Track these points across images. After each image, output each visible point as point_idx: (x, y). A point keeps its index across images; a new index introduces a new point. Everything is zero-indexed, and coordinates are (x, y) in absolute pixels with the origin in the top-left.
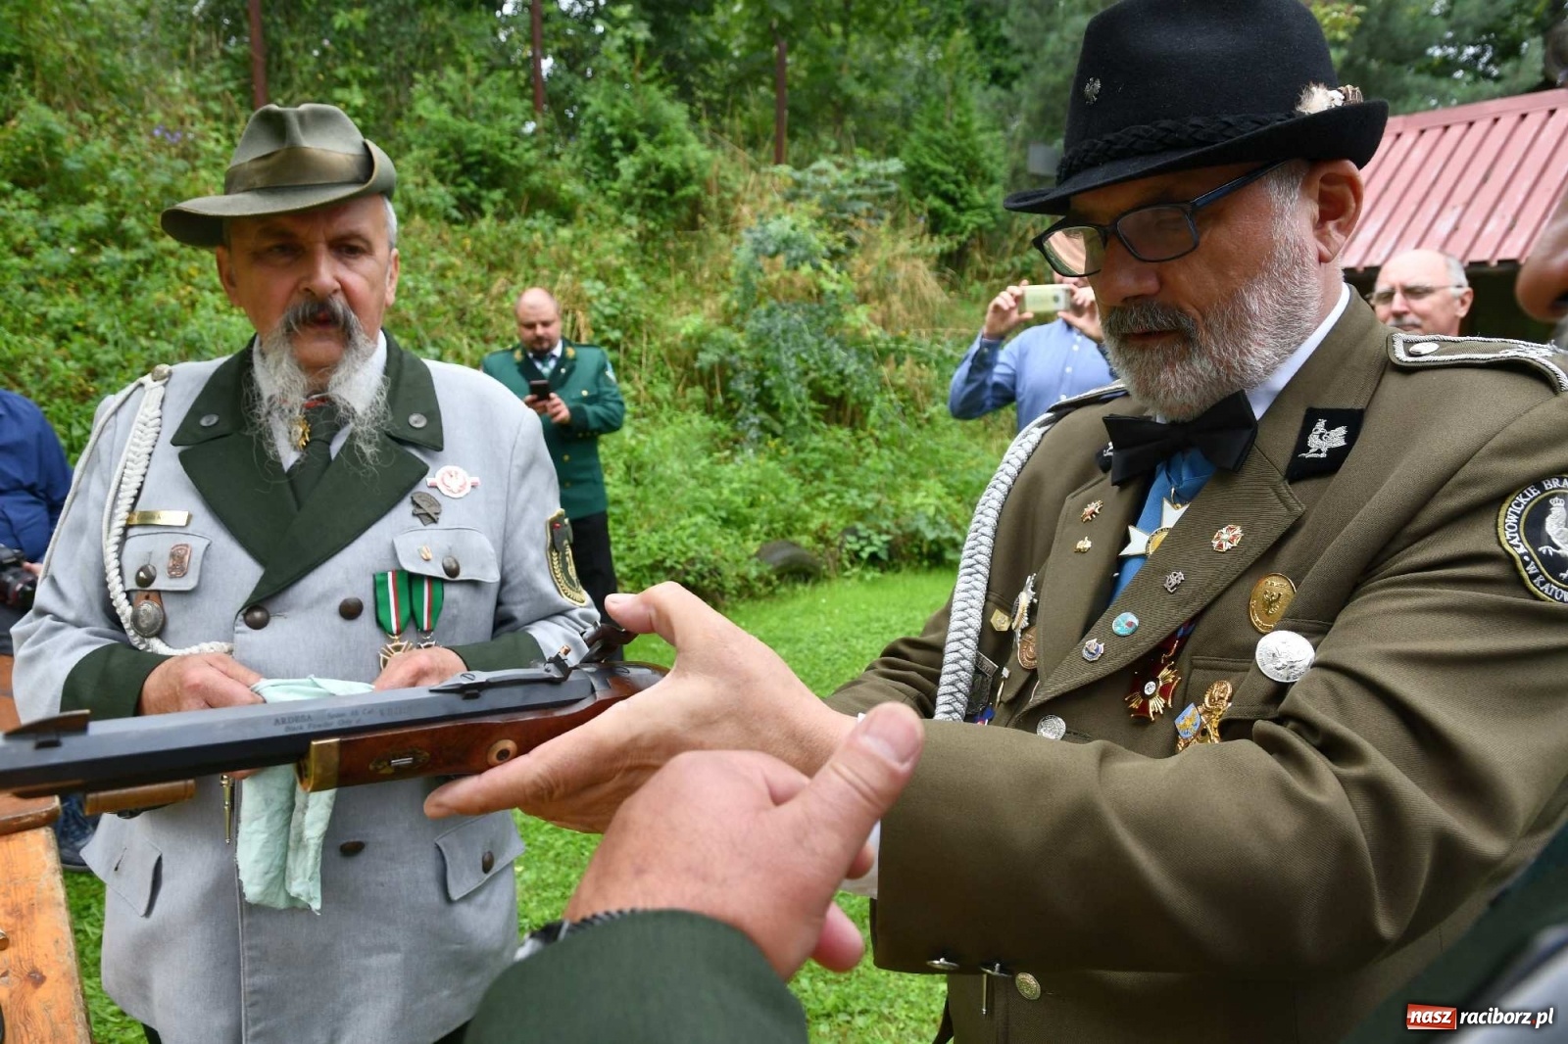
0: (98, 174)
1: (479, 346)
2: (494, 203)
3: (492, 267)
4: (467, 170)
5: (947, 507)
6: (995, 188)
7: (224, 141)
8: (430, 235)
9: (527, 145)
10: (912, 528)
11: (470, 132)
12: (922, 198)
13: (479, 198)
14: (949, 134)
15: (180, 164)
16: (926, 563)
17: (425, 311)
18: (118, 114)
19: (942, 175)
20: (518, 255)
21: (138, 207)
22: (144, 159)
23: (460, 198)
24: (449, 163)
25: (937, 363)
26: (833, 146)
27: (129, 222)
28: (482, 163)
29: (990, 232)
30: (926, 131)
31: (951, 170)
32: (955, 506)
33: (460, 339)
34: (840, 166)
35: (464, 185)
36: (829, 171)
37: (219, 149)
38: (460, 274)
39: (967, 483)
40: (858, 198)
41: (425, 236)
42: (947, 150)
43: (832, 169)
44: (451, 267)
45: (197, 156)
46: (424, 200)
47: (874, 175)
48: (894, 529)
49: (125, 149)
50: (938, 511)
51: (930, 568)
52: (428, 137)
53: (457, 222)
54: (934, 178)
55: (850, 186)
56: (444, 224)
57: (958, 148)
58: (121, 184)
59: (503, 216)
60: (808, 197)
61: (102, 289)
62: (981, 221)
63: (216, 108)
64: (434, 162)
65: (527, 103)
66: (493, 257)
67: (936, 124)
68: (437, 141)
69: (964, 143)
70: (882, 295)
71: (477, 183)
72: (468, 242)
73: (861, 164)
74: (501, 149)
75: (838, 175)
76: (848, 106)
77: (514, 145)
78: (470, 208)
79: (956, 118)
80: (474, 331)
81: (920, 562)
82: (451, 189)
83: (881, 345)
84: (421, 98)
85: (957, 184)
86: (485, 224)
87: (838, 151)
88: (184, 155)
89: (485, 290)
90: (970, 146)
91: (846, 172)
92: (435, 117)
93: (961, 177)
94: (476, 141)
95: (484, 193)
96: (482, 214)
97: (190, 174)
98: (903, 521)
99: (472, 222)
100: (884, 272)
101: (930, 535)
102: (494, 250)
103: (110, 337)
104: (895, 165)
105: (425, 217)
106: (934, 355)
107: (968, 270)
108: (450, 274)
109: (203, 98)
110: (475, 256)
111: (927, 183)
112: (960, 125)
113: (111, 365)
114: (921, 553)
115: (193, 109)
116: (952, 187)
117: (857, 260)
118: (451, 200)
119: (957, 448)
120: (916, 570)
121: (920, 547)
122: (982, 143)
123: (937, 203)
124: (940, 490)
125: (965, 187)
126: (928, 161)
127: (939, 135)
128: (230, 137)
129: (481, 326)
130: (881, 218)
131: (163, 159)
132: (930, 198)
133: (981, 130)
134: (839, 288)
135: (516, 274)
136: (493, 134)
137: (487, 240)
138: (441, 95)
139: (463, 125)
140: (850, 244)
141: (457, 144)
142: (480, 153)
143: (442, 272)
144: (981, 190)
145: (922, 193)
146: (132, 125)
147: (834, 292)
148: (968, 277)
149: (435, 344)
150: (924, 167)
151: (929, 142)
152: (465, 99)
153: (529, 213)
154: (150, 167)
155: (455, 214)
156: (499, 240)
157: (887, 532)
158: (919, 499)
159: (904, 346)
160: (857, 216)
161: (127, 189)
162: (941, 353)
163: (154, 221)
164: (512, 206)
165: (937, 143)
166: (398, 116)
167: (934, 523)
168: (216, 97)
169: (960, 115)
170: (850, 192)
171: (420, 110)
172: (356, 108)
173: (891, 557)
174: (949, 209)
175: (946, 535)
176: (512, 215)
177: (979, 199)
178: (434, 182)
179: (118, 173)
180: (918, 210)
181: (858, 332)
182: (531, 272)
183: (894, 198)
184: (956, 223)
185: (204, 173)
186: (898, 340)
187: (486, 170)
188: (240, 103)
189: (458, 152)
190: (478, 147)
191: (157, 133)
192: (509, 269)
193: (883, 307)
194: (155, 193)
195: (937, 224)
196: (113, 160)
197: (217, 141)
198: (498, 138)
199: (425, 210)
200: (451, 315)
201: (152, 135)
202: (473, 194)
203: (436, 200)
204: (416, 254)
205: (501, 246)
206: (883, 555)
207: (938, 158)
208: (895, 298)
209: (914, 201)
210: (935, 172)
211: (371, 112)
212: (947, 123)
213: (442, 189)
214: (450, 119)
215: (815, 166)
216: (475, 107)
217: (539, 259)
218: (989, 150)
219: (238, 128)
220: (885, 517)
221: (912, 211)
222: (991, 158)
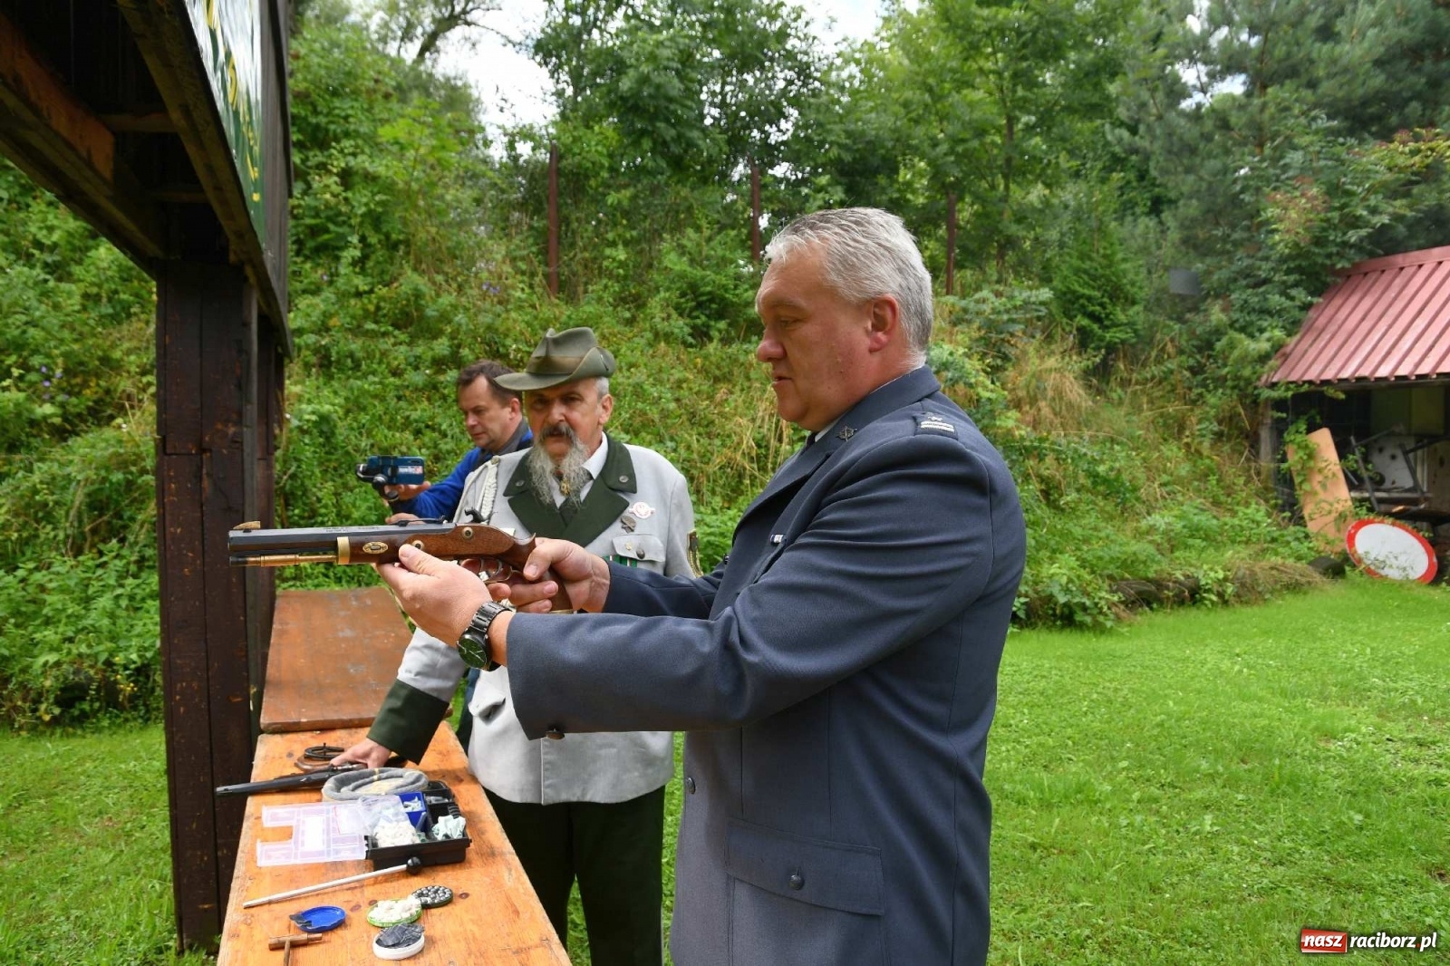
0: (445, 318)
1: (704, 441)
2: (720, 331)
3: (717, 380)
4: (700, 305)
5: (1079, 577)
6: (1137, 308)
7: (527, 290)
8: (671, 358)
9: (746, 286)
10: (1048, 592)
11: (703, 278)
12: (1071, 318)
13: (708, 327)
14: (1095, 265)
15: (499, 308)
16: (1059, 623)
17: (665, 415)
18: (459, 274)
19: (1089, 299)
20: (736, 371)
21: (469, 340)
22: (474, 305)
23: (694, 327)
24: (687, 301)
25: (1073, 459)
26: (995, 278)
27: (465, 352)
28: (712, 301)
29: (1133, 346)
30: (1076, 262)
31: (1097, 294)
32: (1089, 578)
33: (691, 436)
34: (998, 294)
35: (698, 317)
36: (988, 300)
37: (524, 296)
38: (692, 385)
39: (1100, 558)
40: (1012, 321)
41: (667, 359)
42: (1094, 278)
43: (992, 297)
44: (686, 380)
45: (508, 301)
46: (667, 329)
47: (1026, 303)
48: (1031, 593)
49: (463, 299)
50: (1070, 580)
51: (1063, 627)
52: (673, 281)
53: (691, 346)
54: (1082, 301)
55: (1007, 311)
56: (682, 348)
57: (1103, 276)
58: (460, 325)
59: (726, 341)
60: (969, 322)
61: (444, 398)
62: (1123, 336)
63: (523, 266)
64: (675, 300)
65: (747, 253)
66: (717, 372)
67: (1083, 257)
68: (679, 285)
69: (1108, 272)
70: (1033, 401)
71: (708, 317)
72: (699, 360)
73: (1016, 293)
74: (726, 290)
75: (998, 303)
76: (1010, 243)
77: (736, 287)
78: (701, 335)
79: (1102, 251)
80: (701, 429)
81: (1054, 622)
82: (688, 321)
83: (1027, 443)
84: (668, 253)
85: (1102, 305)
86: (712, 347)
87: (998, 282)
88: (500, 303)
89: (711, 397)
90: (1113, 273)
91: (1004, 299)
92: (677, 268)
93: (1106, 300)
94: (705, 285)
95: (712, 323)
96: (711, 339)
97: (504, 315)
98: (1039, 588)
99: (703, 345)
100: (1034, 382)
101: (1062, 599)
102: (718, 368)
103: (449, 433)
104: (1045, 294)
105: (668, 343)
106: (1070, 453)
107: (1113, 378)
108: (684, 385)
109: (514, 260)
110: (704, 371)
111: (1076, 306)
112: (1105, 256)
113: (449, 452)
114: (1054, 615)
115: (507, 268)
116: (1098, 308)
117: (1010, 373)
118: (687, 330)
119: (1095, 529)
120: (1049, 629)
121: (1054, 610)
122: (1125, 272)
123: (1085, 322)
124: (1073, 562)
125: (1110, 308)
126: (1076, 287)
127: (1087, 265)
128: (531, 286)
129: (707, 426)
130: (1034, 337)
131: (487, 305)
132: (1079, 317)
133: (1125, 260)
134: (993, 396)
135: (734, 386)
136: (722, 280)
137: (713, 359)
138: (682, 250)
139: (698, 273)
140: (1005, 358)
141: (693, 288)
142: (710, 293)
143: (679, 384)
144: (1124, 310)
145: (1073, 313)
146: (467, 281)
147: (989, 399)
148: (1113, 384)
149: (672, 439)
150: (1074, 292)
151: (1077, 271)
152: (700, 252)
153: (746, 340)
154: (479, 311)
155: (690, 340)
156: (722, 359)
157: (1026, 596)
158: (1054, 569)
159: (1046, 445)
160: (1012, 335)
161: (464, 328)
162: (1076, 450)
163: (478, 348)
164: (733, 333)
165: (1085, 272)
166: (650, 266)
167: (1067, 591)
168: (523, 259)
169: (1105, 248)
170: (1005, 317)
171: (666, 263)
172: (620, 262)
173: (1028, 615)
174: (1095, 327)
175: (1076, 600)
176: (733, 339)
177: (1122, 318)
178: (675, 315)
179: (460, 318)
180: (1068, 329)
181: (1009, 432)
182: (746, 384)
183: (1047, 321)
184: (1101, 339)
185: (513, 315)
186: (1042, 440)
187: (714, 306)
188: (540, 262)
189: (694, 293)
190: (709, 289)
191: (485, 288)
192: (729, 381)
193: (1033, 411)
194: (481, 330)
195: (1084, 340)
196: (455, 307)
197: (523, 290)
198: (724, 281)
199: (668, 337)
200: (684, 418)
201: (480, 288)
202: (703, 325)
203: (676, 331)
204: (660, 370)
205: (724, 364)
206: (1022, 614)
207: (1086, 284)
208: (1042, 404)
209: (1065, 320)
210: (1083, 296)
211: (631, 265)
212: (1094, 255)
213: (681, 322)
214: (689, 269)
215: (977, 296)
216: (708, 258)
217: (753, 375)
218: (1131, 276)
219: (537, 280)
220: (1026, 583)
221: (1063, 330)
222: (1133, 284)
